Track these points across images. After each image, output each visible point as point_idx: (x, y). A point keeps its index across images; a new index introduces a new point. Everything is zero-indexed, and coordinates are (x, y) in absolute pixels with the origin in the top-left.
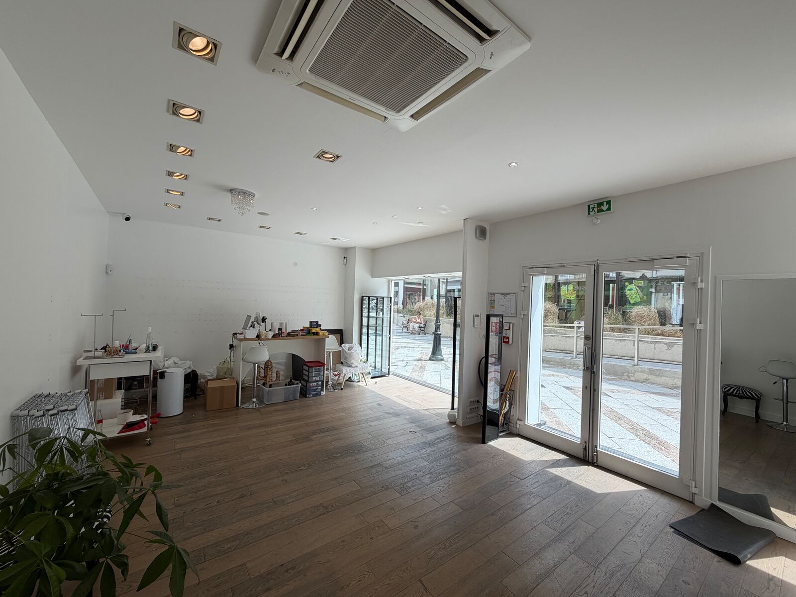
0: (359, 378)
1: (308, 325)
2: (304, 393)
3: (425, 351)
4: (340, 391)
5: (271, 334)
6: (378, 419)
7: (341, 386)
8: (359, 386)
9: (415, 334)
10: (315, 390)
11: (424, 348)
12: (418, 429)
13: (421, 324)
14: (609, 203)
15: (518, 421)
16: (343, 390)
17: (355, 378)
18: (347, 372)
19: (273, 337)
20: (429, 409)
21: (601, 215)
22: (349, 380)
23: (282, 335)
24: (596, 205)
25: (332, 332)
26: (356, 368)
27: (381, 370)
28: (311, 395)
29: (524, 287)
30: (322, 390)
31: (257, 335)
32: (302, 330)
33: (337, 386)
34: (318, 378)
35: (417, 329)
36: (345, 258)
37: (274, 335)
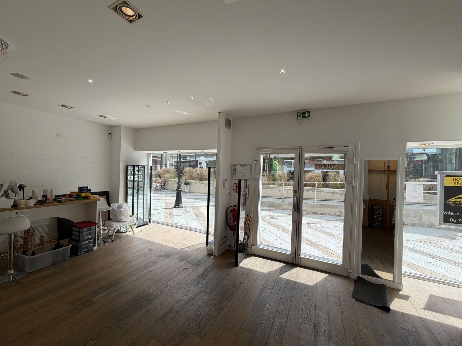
0: (127, 229)
1: (77, 190)
2: (74, 252)
3: (168, 201)
4: (111, 243)
5: (32, 202)
6: (154, 263)
7: (112, 238)
8: (127, 236)
9: (157, 190)
10: (87, 248)
11: (167, 199)
12: (189, 266)
13: (162, 183)
14: (309, 112)
15: (252, 246)
16: (114, 242)
17: (123, 230)
18: (116, 226)
19: (35, 204)
20: (190, 246)
21: (305, 119)
22: (118, 232)
23: (47, 202)
24: (302, 113)
25: (101, 194)
26: (125, 222)
27: (143, 220)
28: (83, 253)
29: (256, 161)
30: (94, 245)
31: (12, 204)
32: (70, 196)
33: (108, 238)
34: (90, 237)
35: (159, 187)
36: (110, 134)
37: (37, 202)
